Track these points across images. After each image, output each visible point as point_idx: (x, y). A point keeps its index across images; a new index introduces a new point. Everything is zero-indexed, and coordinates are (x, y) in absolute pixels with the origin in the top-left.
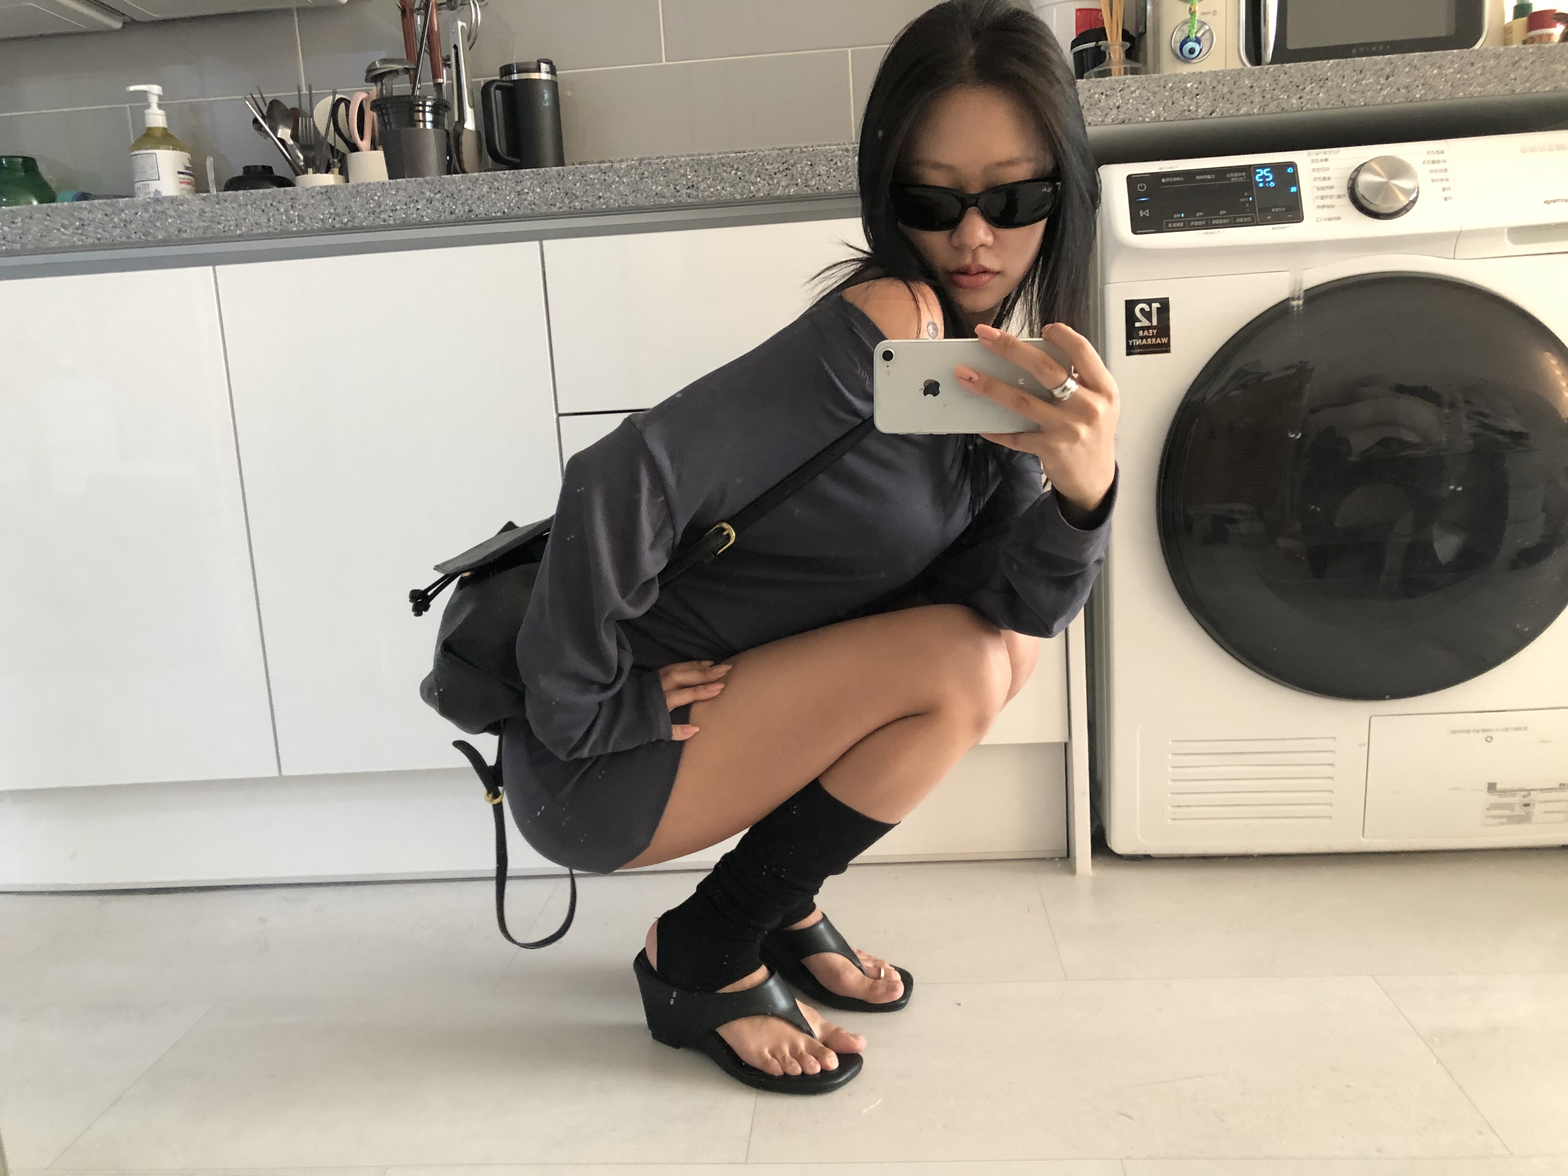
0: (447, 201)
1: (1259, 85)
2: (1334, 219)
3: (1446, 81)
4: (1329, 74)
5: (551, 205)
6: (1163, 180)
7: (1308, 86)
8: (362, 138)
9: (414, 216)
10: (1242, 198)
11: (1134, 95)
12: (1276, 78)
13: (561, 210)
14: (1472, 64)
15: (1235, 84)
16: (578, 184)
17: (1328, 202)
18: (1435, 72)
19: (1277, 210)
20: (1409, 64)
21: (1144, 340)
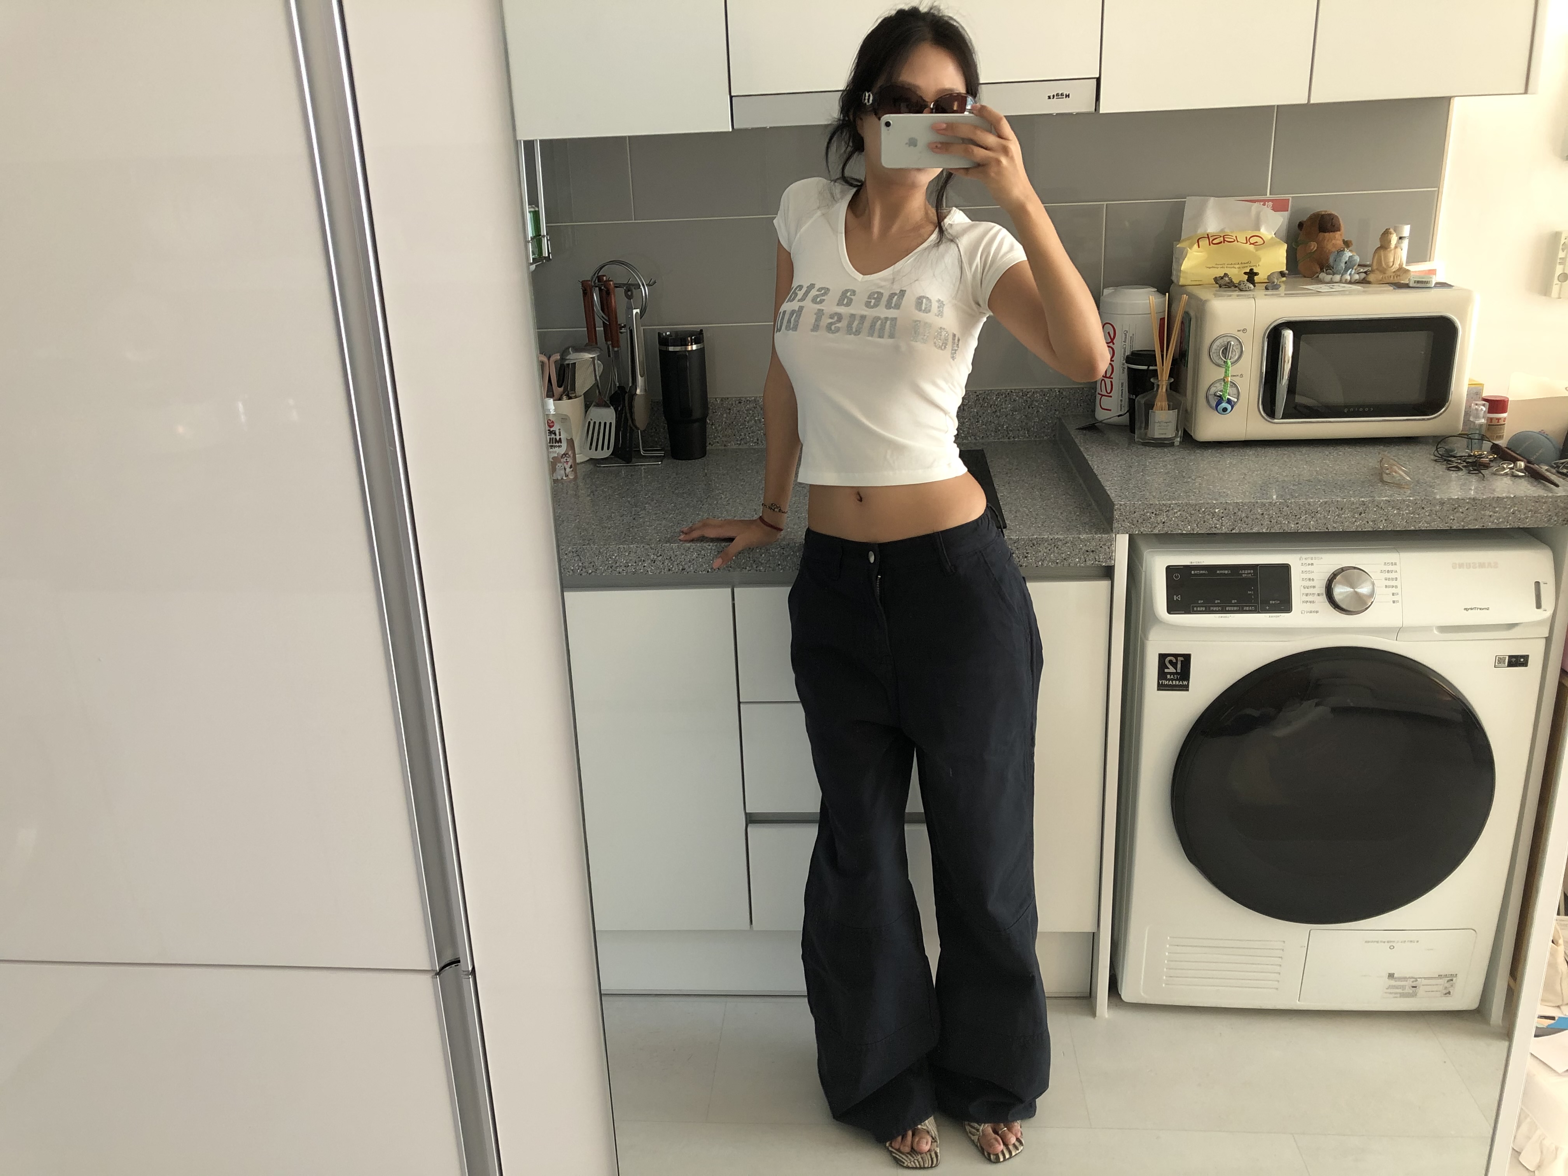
0: (667, 561)
1: (1268, 513)
2: (1313, 612)
3: (1403, 519)
4: (1319, 509)
5: (743, 568)
6: (1193, 572)
7: (1303, 516)
9: (642, 571)
10: (1250, 591)
11: (1176, 515)
12: (1281, 509)
13: (750, 572)
14: (1423, 508)
16: (763, 555)
17: (1310, 598)
18: (1395, 512)
19: (1273, 602)
20: (1377, 506)
21: (1171, 681)
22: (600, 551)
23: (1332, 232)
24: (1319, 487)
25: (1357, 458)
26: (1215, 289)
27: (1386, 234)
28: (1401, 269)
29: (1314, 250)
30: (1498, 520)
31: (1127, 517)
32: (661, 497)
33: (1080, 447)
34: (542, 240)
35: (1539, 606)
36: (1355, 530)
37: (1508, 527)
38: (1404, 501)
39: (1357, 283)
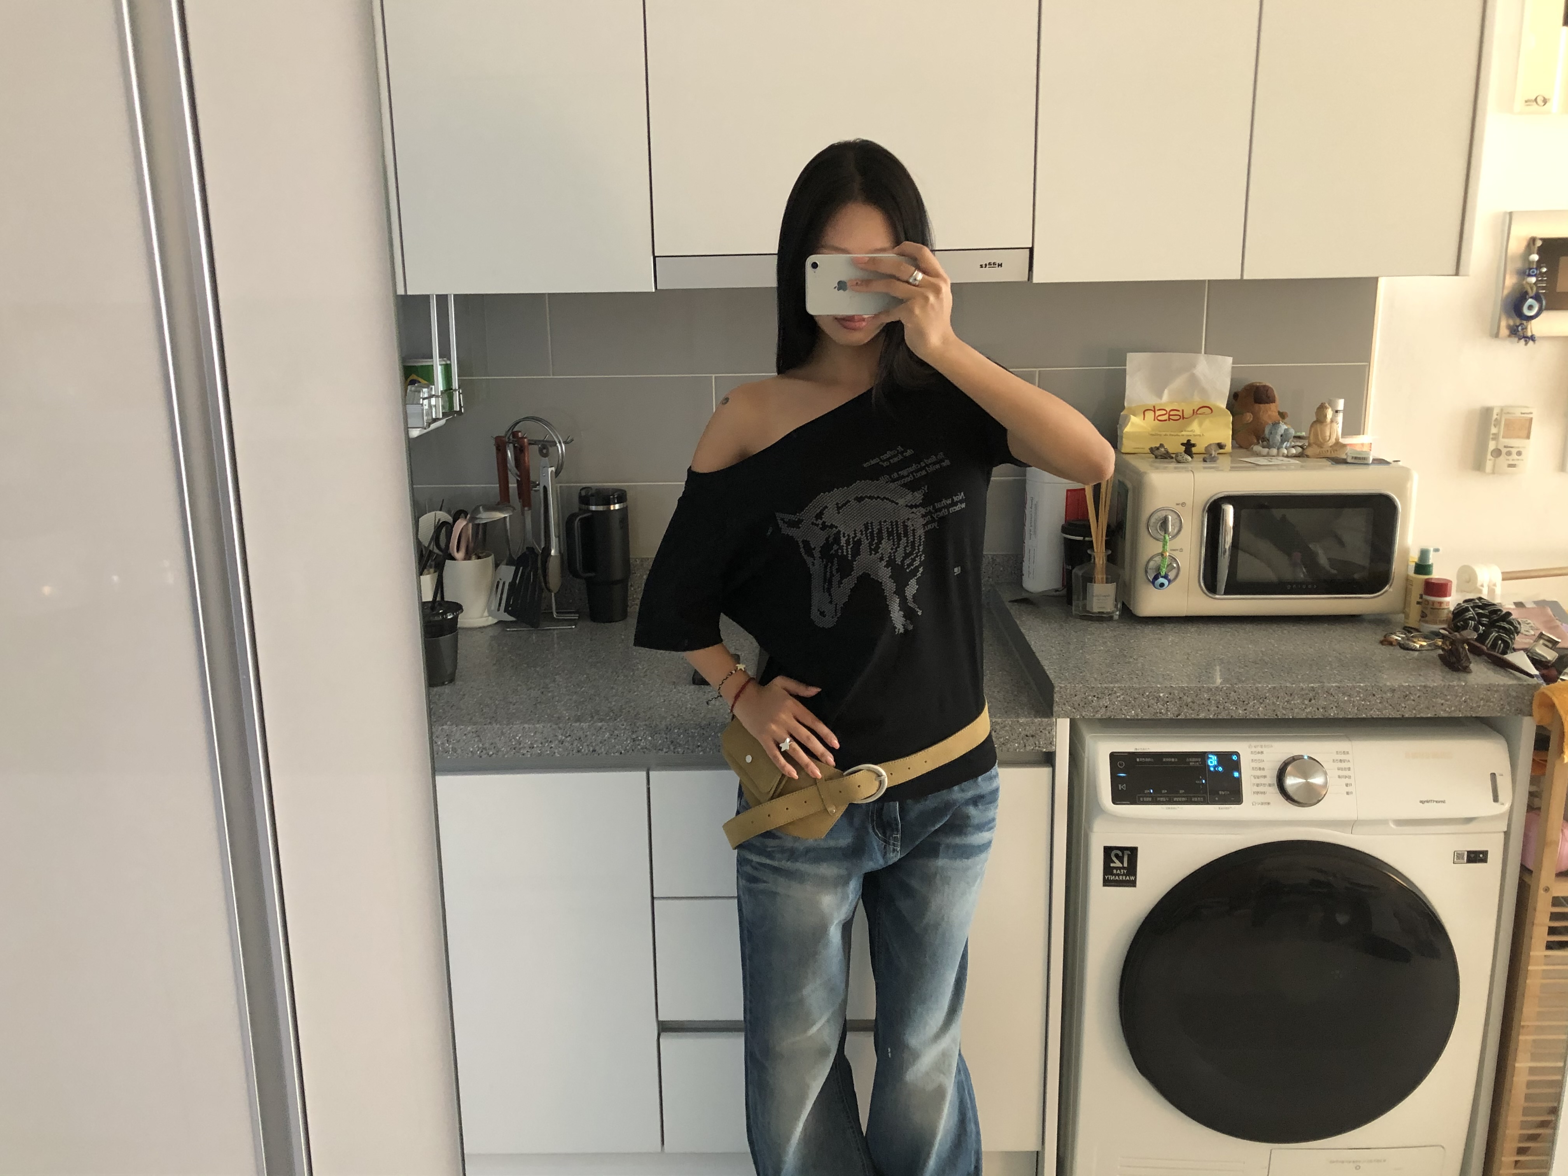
0: (576, 743)
1: (1215, 698)
2: (1265, 803)
3: (1354, 706)
4: (1267, 695)
5: (659, 750)
6: (1138, 760)
7: (1251, 702)
8: (458, 550)
9: (548, 752)
10: (1198, 780)
11: (1119, 699)
12: (1228, 695)
13: (666, 754)
14: (1374, 695)
15: (1197, 696)
16: (682, 736)
17: (1261, 789)
18: (1346, 699)
19: (1223, 793)
20: (1327, 692)
21: (1117, 877)
22: (502, 732)
23: (1267, 403)
24: (1266, 670)
25: (1303, 637)
26: (1152, 460)
27: (1321, 409)
28: (1337, 443)
29: (1249, 422)
30: (1449, 708)
31: (1068, 700)
32: (573, 666)
33: (1016, 620)
34: (453, 394)
35: (1496, 799)
36: (1305, 717)
37: (1461, 715)
38: (1354, 687)
39: (1294, 456)
